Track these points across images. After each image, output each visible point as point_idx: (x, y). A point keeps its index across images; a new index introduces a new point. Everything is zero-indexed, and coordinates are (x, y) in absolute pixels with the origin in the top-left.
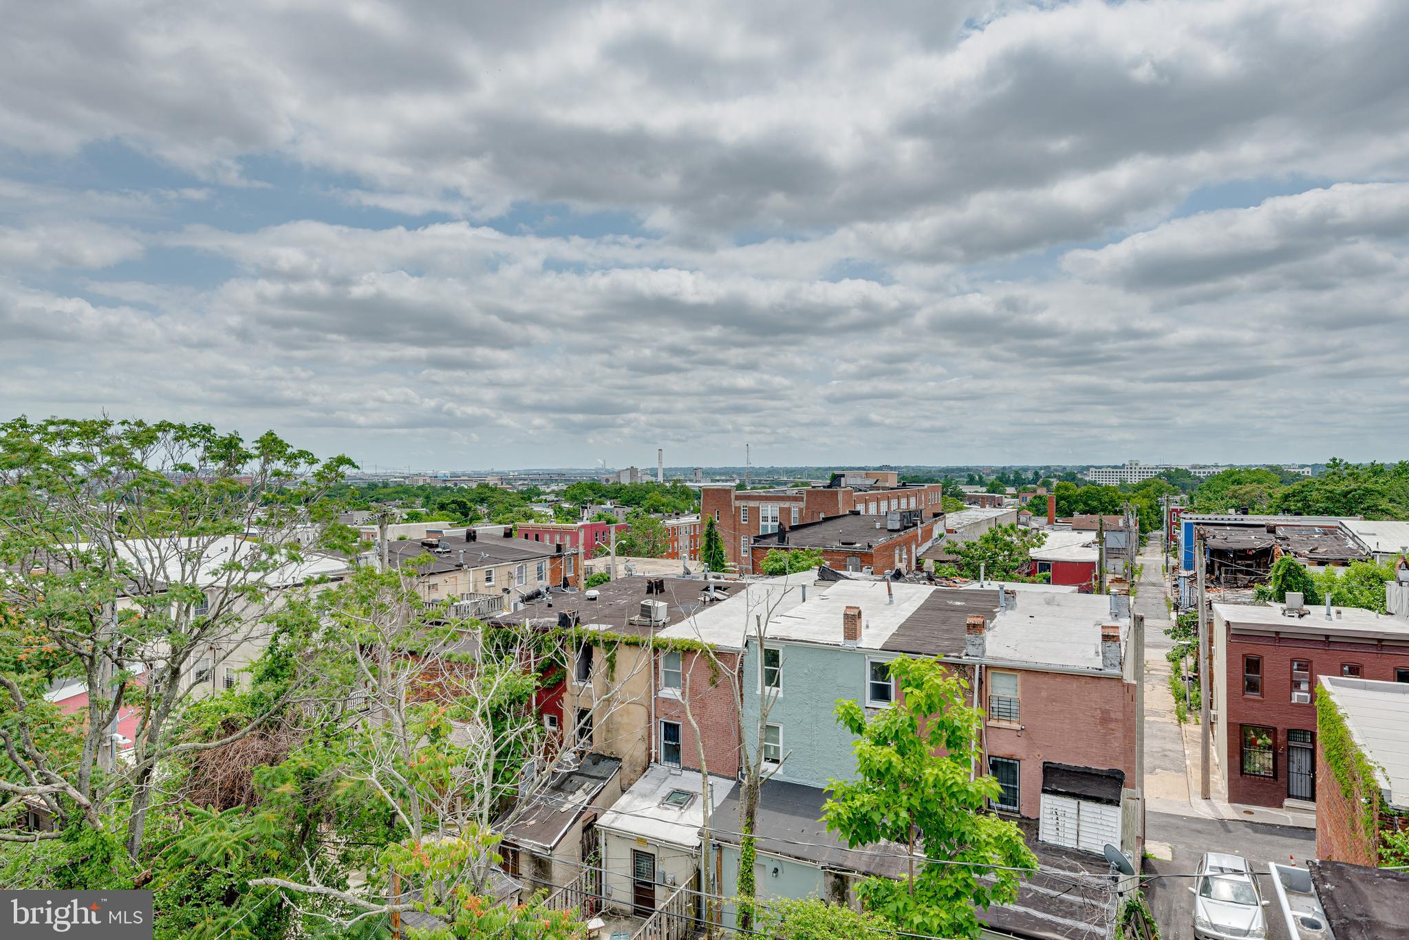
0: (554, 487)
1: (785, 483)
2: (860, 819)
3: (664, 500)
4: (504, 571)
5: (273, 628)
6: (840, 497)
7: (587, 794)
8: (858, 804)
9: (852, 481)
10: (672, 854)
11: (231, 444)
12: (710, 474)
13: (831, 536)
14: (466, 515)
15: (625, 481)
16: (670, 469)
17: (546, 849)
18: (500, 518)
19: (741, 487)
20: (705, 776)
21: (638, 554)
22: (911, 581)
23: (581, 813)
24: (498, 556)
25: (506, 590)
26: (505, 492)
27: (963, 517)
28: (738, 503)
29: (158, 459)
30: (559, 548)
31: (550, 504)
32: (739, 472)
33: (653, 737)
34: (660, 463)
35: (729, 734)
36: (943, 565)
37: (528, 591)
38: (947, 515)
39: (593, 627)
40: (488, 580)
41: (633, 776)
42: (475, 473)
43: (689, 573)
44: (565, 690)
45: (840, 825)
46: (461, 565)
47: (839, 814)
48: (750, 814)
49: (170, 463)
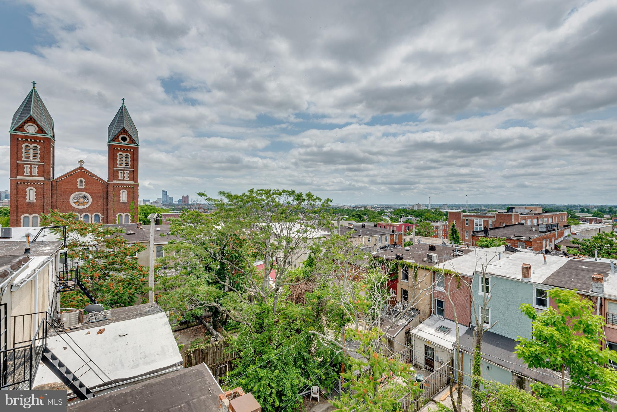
0: (389, 210)
1: (484, 211)
2: (534, 356)
3: (432, 216)
4: (374, 238)
5: (310, 251)
6: (513, 217)
7: (407, 320)
8: (534, 350)
9: (518, 210)
10: (442, 350)
11: (300, 195)
12: (449, 206)
13: (511, 233)
14: (361, 219)
15: (416, 208)
16: (434, 205)
17: (392, 337)
18: (372, 220)
19: (464, 211)
20: (457, 324)
21: (422, 235)
22: (554, 255)
23: (404, 327)
24: (372, 233)
25: (375, 245)
26: (373, 212)
27: (579, 227)
28: (464, 218)
29: (282, 200)
30: (393, 231)
31: (389, 216)
32: (463, 206)
33: (432, 304)
34: (430, 202)
35: (466, 308)
36: (570, 248)
37: (382, 246)
38: (572, 226)
39: (408, 261)
40: (369, 241)
41: (424, 317)
42: (363, 205)
43: (445, 244)
44: (398, 282)
45: (524, 357)
46: (360, 235)
47: (523, 352)
48: (479, 343)
49: (285, 201)
